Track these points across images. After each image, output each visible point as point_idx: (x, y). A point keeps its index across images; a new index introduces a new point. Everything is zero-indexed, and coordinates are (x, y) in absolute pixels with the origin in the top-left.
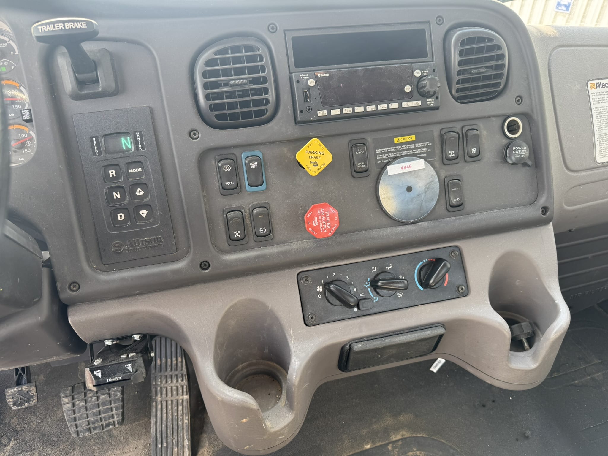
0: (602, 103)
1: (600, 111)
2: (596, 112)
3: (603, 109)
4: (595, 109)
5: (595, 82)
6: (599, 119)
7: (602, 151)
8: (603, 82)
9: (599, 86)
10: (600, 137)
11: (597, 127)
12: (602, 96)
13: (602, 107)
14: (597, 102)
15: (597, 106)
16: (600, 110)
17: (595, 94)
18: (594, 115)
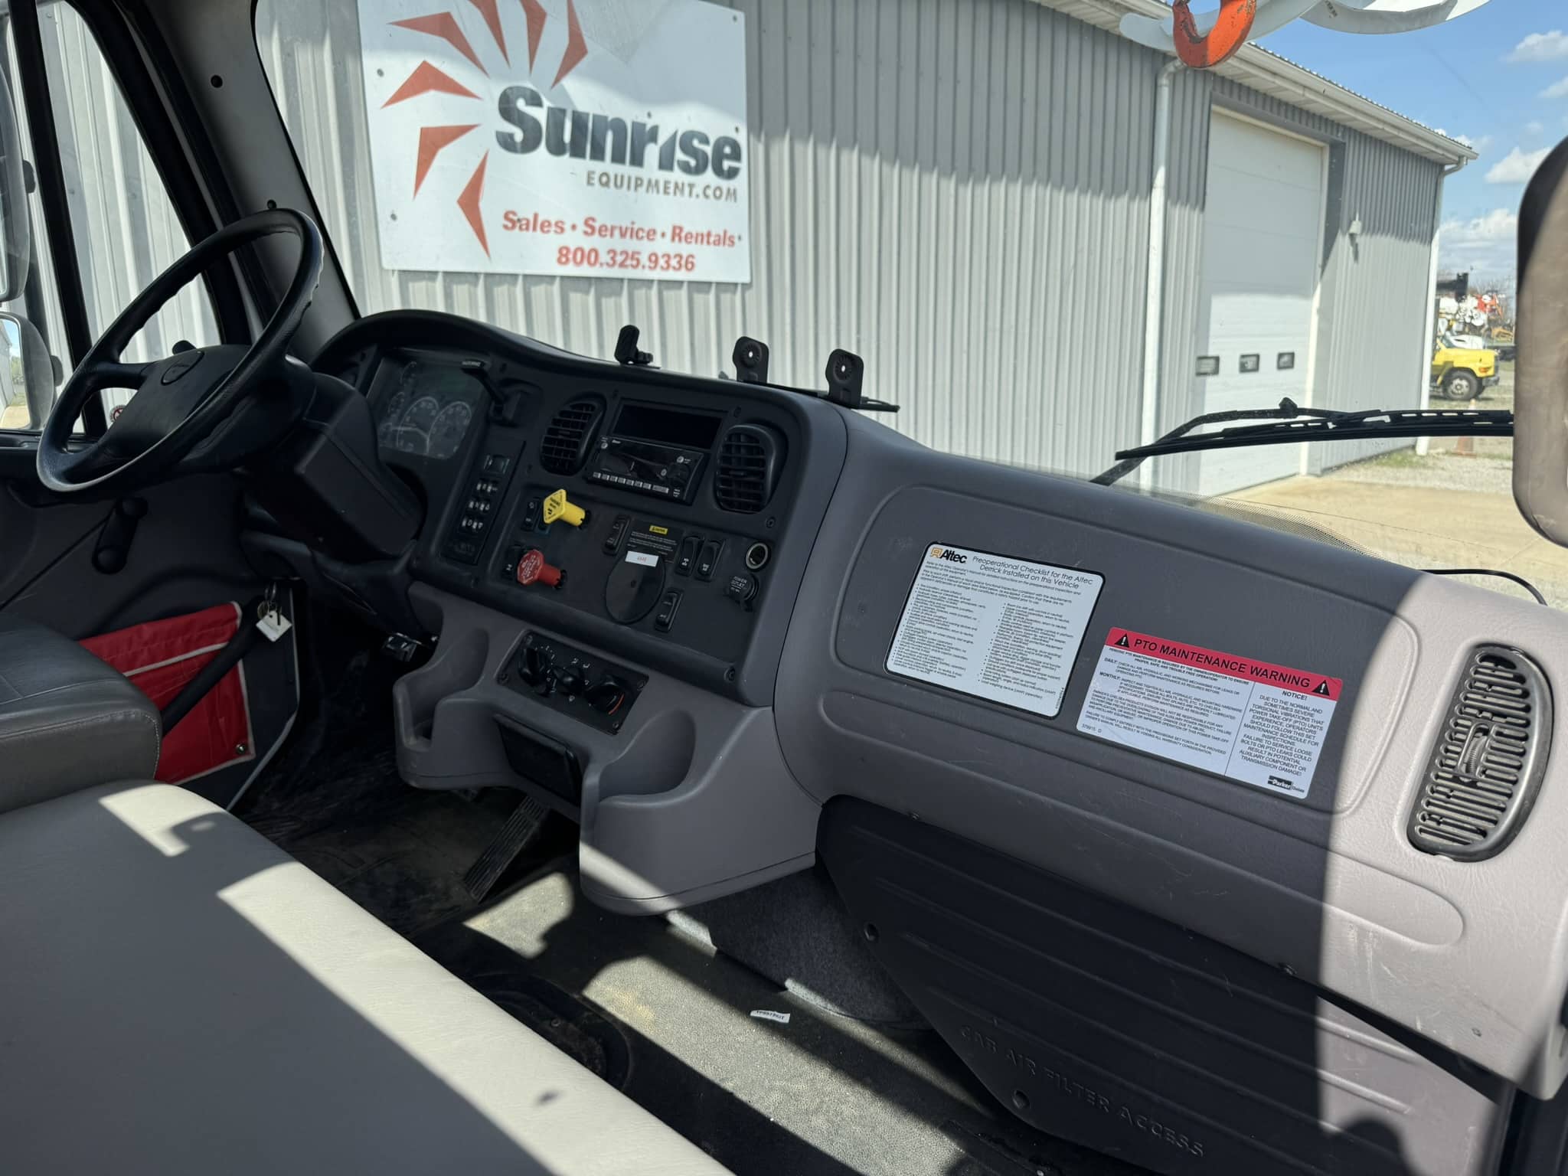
0: (937, 581)
1: (927, 592)
2: (919, 592)
3: (933, 592)
4: (920, 586)
5: (945, 548)
6: (919, 604)
7: (903, 654)
8: (958, 551)
9: (949, 556)
10: (907, 631)
11: (909, 615)
12: (942, 572)
13: (934, 588)
14: (930, 578)
15: (926, 583)
16: (929, 591)
17: (934, 566)
18: (913, 595)
